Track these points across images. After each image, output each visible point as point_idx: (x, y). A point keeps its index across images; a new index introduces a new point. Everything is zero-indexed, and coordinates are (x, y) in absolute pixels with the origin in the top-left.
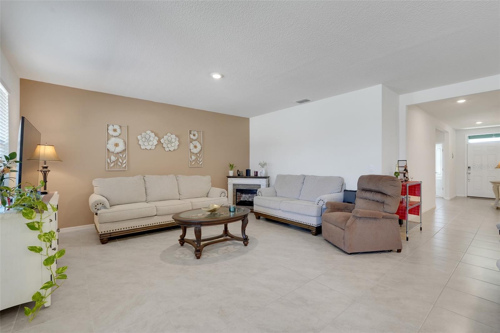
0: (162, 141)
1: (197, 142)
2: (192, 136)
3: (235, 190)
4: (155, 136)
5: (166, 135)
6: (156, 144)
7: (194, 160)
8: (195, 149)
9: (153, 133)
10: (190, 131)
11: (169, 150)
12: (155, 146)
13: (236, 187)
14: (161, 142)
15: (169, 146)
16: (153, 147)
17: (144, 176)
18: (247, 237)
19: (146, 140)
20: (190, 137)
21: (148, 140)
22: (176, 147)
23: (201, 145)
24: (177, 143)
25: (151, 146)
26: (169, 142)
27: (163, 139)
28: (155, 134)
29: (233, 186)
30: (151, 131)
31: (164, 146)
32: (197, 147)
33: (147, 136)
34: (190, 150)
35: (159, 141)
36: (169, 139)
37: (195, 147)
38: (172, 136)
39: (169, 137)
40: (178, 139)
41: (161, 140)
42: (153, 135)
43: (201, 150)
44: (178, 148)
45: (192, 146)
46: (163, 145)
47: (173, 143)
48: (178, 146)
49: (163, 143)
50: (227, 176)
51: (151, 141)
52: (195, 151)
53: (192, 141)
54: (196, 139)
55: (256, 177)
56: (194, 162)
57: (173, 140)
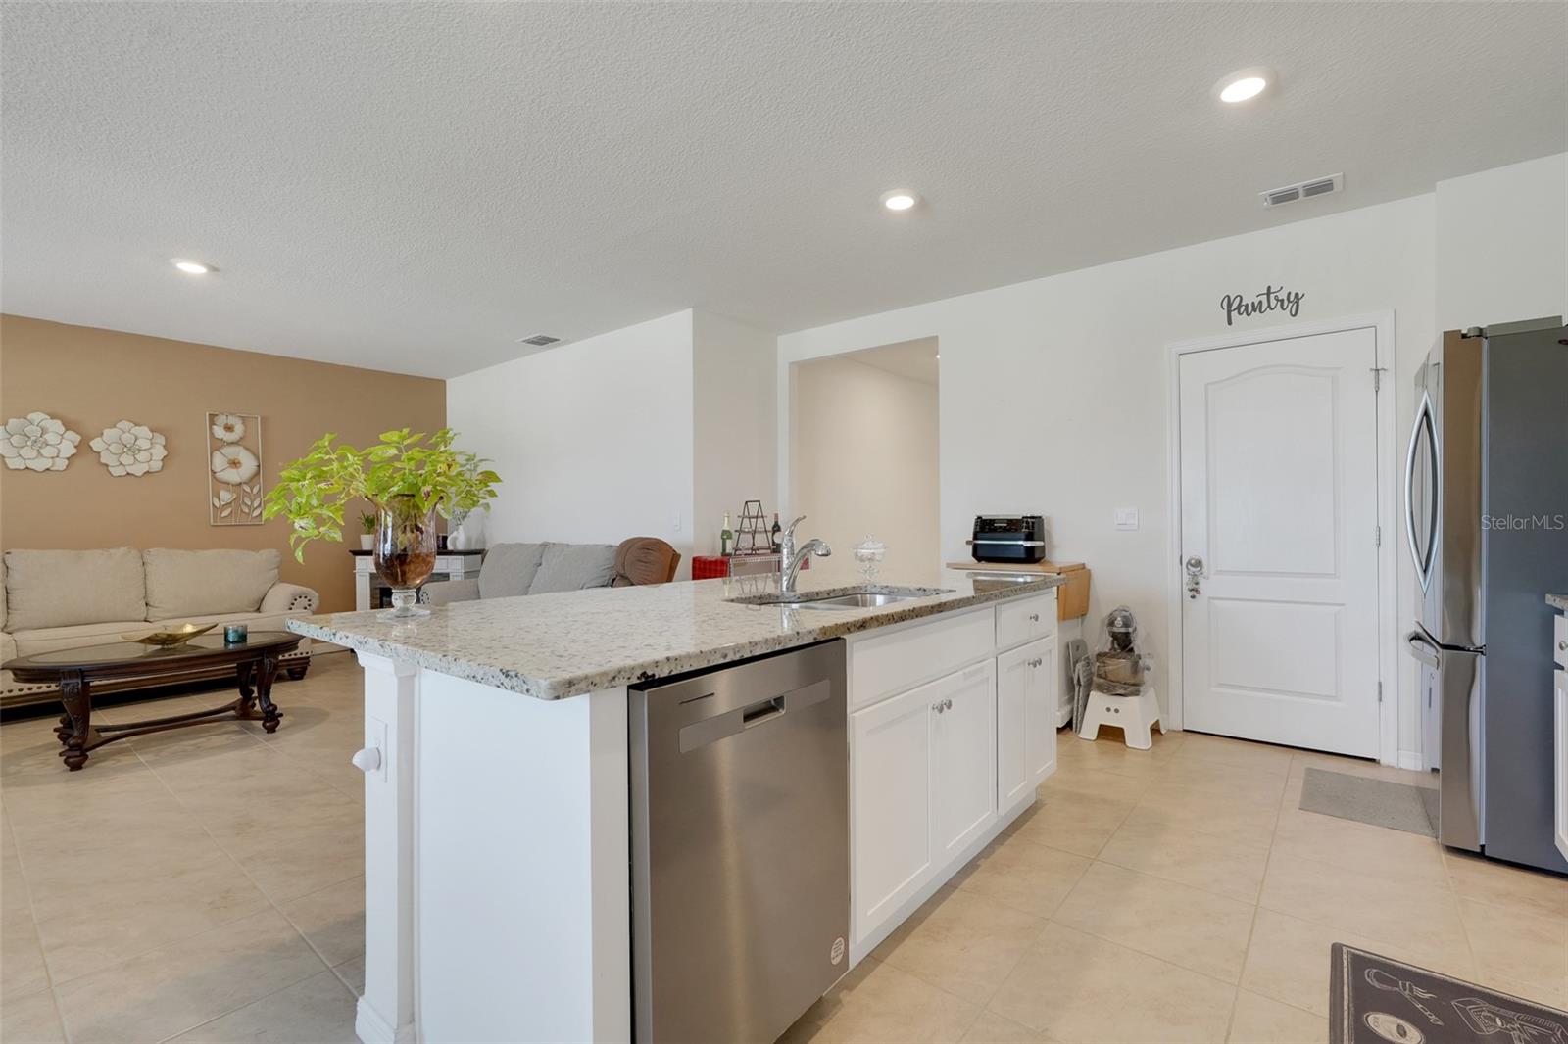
0: (96, 444)
1: (241, 448)
2: (219, 432)
3: (378, 591)
4: (67, 430)
5: (115, 427)
6: (73, 455)
7: (231, 503)
8: (235, 470)
9: (59, 422)
10: (212, 417)
11: (128, 474)
12: (68, 459)
13: (380, 583)
14: (91, 447)
15: (125, 459)
16: (61, 464)
17: (8, 553)
18: (271, 708)
19: (29, 443)
20: (212, 434)
21: (39, 443)
22: (156, 465)
23: (258, 459)
24: (159, 452)
25: (50, 460)
26: (126, 450)
27: (99, 439)
28: (63, 424)
29: (371, 578)
30: (48, 414)
31: (103, 461)
32: (239, 463)
33: (33, 431)
34: (213, 473)
35: (84, 447)
36: (127, 438)
37: (235, 464)
38: (137, 430)
39: (124, 432)
40: (163, 438)
41: (91, 443)
42: (57, 426)
43: (257, 474)
44: (163, 467)
45: (219, 462)
46: (100, 457)
47: (142, 453)
48: (162, 460)
49: (99, 453)
50: (350, 552)
51: (47, 444)
52: (233, 476)
53: (217, 445)
54: (239, 441)
55: (441, 550)
56: (230, 510)
57: (143, 443)
